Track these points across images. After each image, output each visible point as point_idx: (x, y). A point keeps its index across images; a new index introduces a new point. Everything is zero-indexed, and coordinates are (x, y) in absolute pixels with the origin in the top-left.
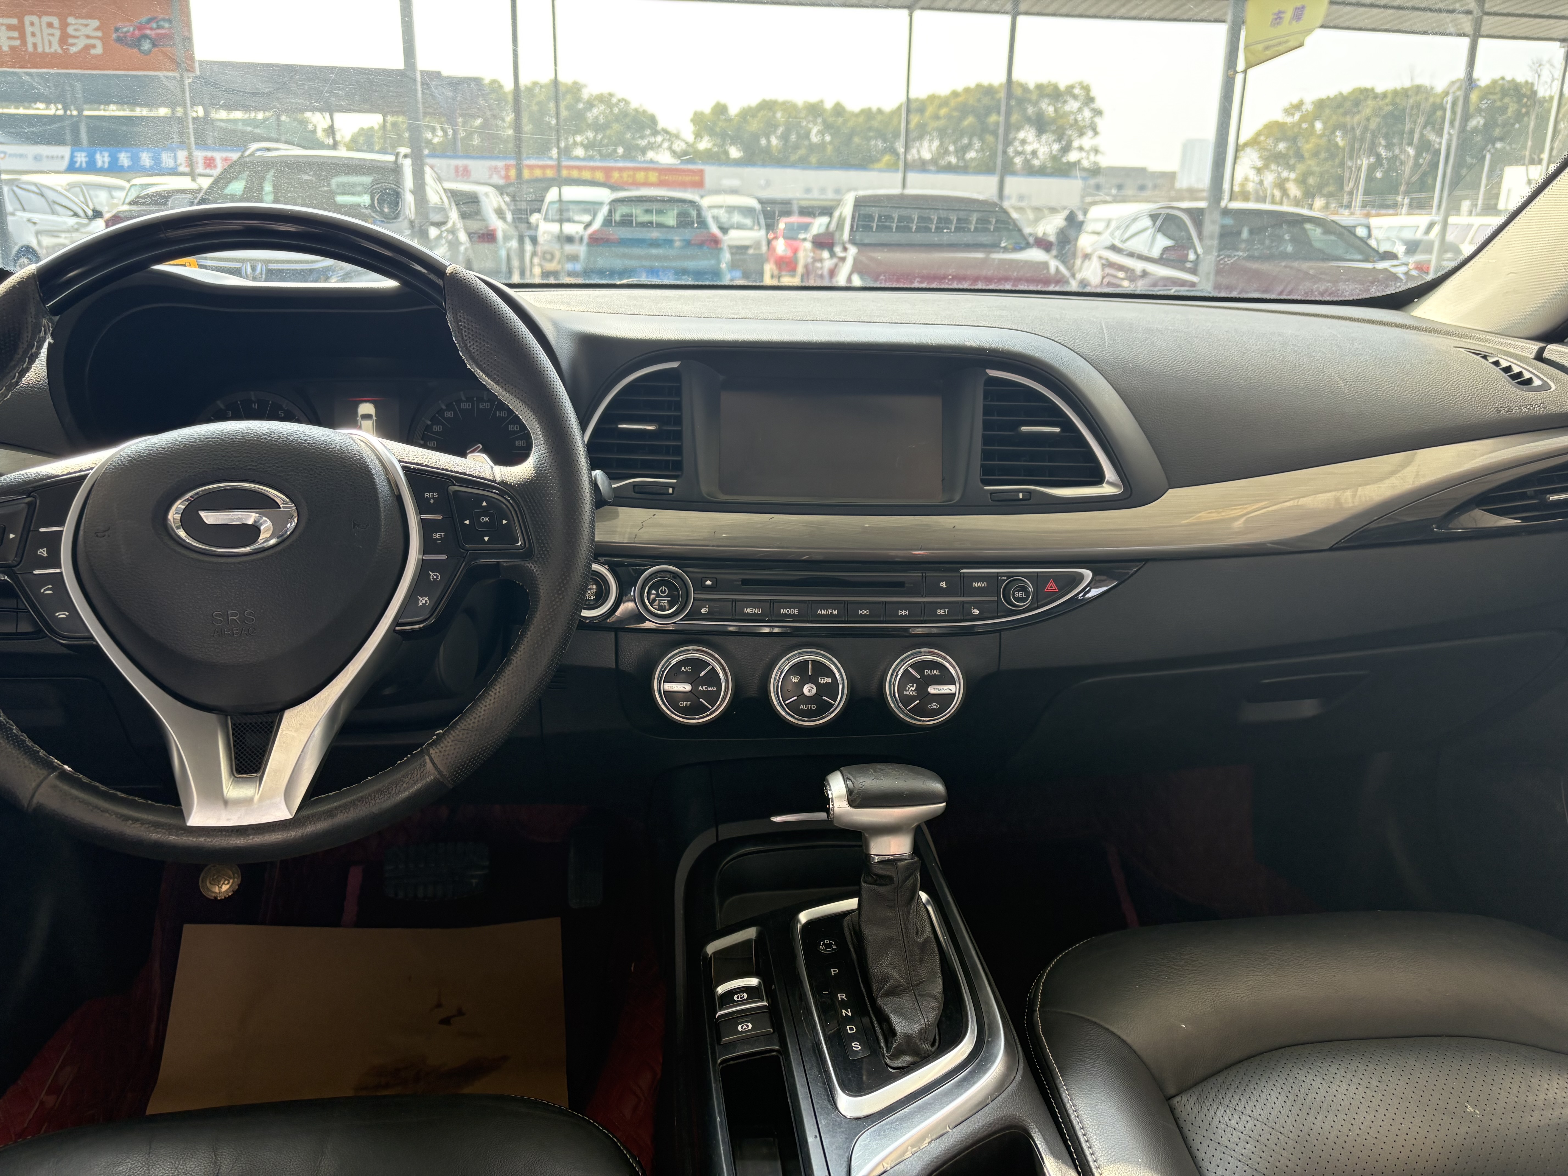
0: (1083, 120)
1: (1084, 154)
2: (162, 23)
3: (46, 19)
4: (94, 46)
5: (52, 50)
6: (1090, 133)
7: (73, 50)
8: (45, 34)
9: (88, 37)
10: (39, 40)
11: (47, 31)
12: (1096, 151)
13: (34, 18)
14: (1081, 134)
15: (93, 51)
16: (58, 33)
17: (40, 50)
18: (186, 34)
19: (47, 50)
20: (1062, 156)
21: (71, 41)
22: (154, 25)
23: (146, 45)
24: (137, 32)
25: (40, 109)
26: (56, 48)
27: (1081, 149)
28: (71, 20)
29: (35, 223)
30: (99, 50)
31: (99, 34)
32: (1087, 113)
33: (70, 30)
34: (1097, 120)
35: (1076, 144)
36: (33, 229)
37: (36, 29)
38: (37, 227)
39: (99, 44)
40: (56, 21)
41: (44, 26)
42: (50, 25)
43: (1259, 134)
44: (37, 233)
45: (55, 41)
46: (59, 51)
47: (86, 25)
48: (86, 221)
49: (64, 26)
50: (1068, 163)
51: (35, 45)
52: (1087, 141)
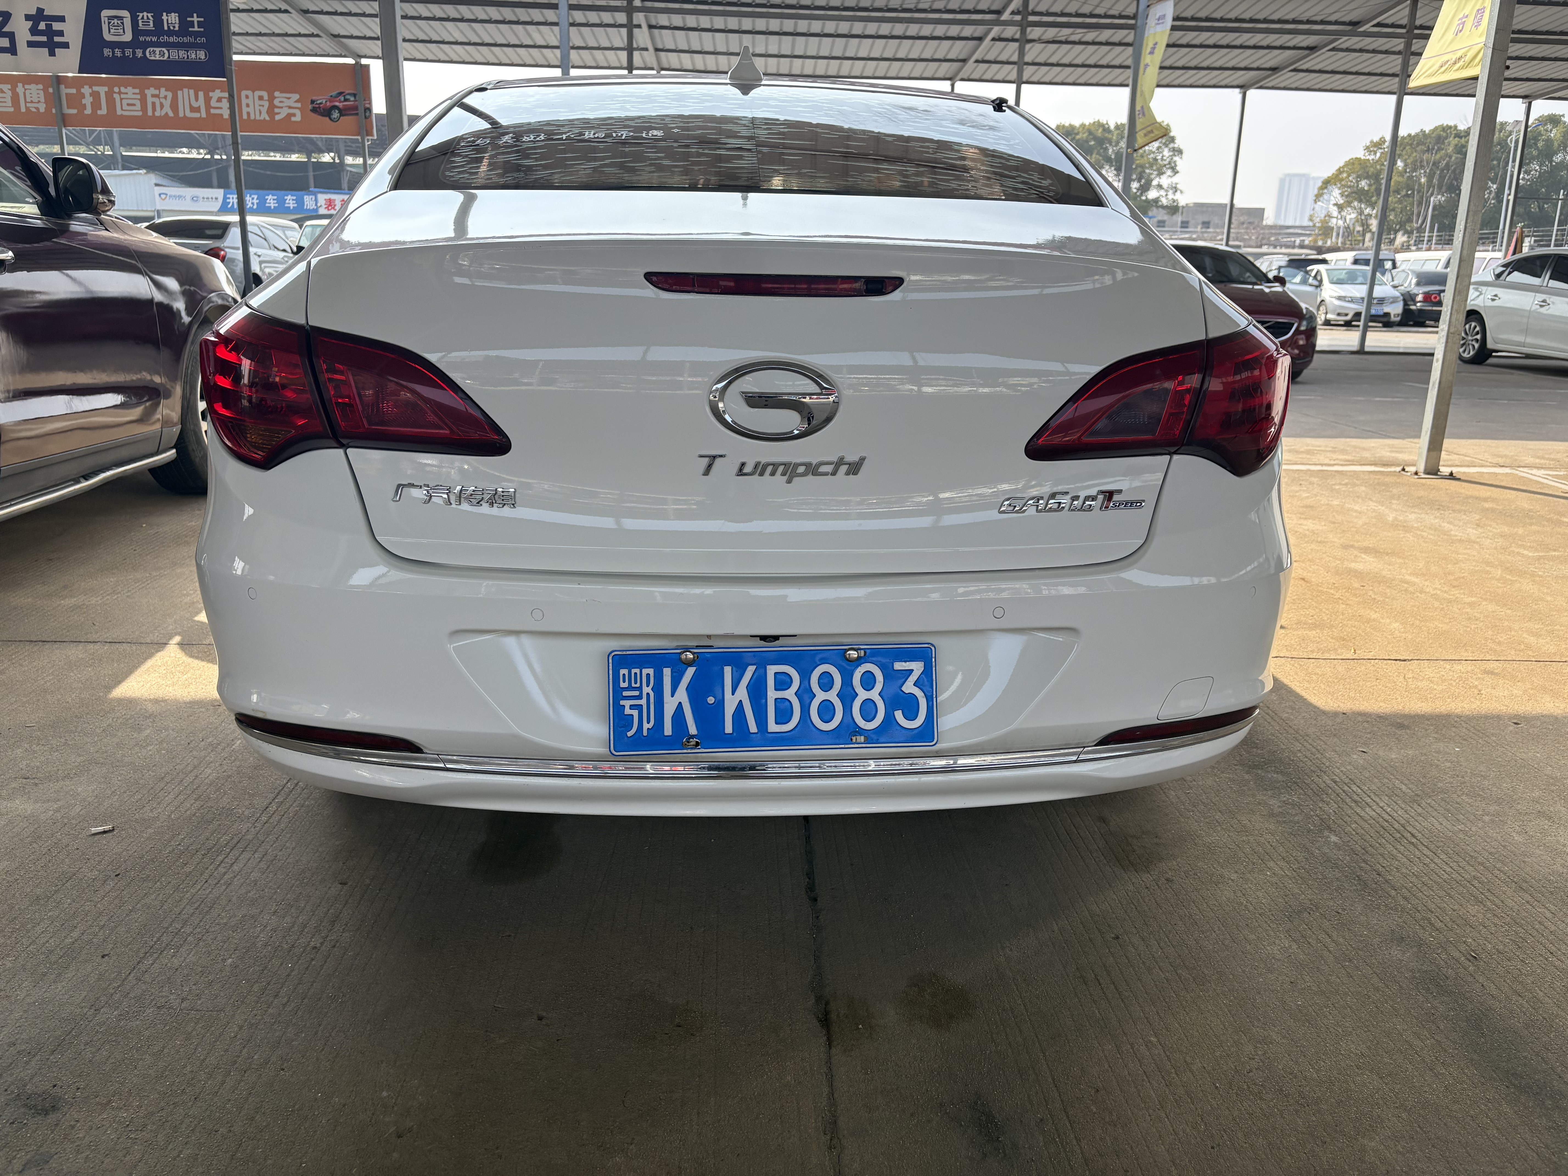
0: (1162, 159)
1: (1163, 193)
2: (348, 97)
3: (258, 93)
4: (294, 115)
5: (262, 118)
6: (1169, 172)
7: (277, 118)
8: (257, 106)
9: (290, 107)
10: (251, 110)
11: (257, 102)
12: (1175, 189)
13: (249, 93)
14: (1160, 173)
15: (293, 119)
16: (266, 104)
17: (252, 117)
18: (367, 106)
19: (258, 118)
20: (1141, 195)
21: (276, 110)
22: (342, 99)
23: (336, 114)
24: (328, 104)
25: (184, 153)
26: (265, 116)
27: (1160, 187)
28: (277, 94)
29: (259, 256)
30: (298, 118)
31: (299, 105)
32: (1166, 153)
33: (276, 102)
34: (1176, 158)
35: (1155, 183)
36: (258, 259)
37: (250, 101)
38: (262, 259)
39: (298, 113)
40: (265, 94)
41: (256, 98)
42: (261, 98)
43: (1340, 171)
44: (261, 263)
45: (264, 110)
46: (268, 118)
47: (289, 98)
48: (291, 255)
49: (271, 98)
50: (1147, 201)
51: (248, 114)
52: (1165, 181)
